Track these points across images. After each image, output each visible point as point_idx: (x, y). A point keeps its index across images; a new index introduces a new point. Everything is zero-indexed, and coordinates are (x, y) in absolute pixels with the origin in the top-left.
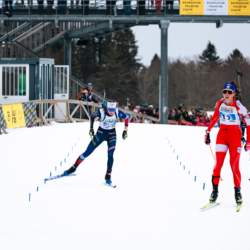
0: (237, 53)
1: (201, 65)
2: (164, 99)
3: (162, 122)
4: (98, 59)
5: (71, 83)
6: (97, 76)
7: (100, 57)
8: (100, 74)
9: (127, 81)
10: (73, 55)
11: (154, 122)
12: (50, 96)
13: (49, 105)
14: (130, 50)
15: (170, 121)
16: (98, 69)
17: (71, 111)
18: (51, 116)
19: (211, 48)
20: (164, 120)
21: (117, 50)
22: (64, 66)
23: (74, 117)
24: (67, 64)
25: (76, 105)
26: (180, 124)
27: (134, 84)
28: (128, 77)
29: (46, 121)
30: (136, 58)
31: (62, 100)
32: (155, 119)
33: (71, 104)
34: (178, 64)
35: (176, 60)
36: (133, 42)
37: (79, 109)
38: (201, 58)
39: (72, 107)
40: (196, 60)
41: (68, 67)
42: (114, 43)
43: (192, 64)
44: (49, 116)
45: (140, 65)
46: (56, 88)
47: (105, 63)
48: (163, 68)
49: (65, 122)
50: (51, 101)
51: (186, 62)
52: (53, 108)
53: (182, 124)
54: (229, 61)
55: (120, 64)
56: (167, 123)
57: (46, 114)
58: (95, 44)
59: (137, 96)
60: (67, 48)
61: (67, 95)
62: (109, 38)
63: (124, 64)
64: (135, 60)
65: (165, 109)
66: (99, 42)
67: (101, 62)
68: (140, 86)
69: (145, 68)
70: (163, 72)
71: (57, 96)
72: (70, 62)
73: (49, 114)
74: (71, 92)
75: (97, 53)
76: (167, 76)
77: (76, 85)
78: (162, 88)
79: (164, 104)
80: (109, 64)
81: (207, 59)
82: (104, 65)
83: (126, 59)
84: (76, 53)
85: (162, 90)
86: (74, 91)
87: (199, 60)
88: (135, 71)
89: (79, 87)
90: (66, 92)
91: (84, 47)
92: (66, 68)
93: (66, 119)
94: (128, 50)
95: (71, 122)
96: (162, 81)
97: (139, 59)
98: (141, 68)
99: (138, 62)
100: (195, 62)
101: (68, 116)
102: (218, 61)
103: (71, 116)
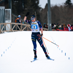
1: (65, 7)
2: (50, 21)
3: (49, 30)
4: (23, 6)
5: (12, 16)
6: (23, 13)
8: (24, 12)
10: (12, 5)
11: (46, 30)
12: (4, 22)
13: (3, 25)
14: (36, 2)
15: (52, 30)
16: (24, 10)
17: (12, 27)
18: (5, 29)
21: (31, 2)
23: (14, 29)
24: (10, 8)
25: (14, 25)
26: (57, 30)
27: (38, 16)
29: (2, 32)
30: (39, 5)
31: (8, 23)
32: (46, 29)
33: (12, 25)
34: (56, 7)
35: (55, 5)
37: (15, 26)
38: (65, 4)
39: (13, 26)
40: (63, 5)
41: (10, 9)
43: (61, 6)
44: (3, 30)
45: (40, 8)
46: (6, 18)
47: (27, 8)
48: (49, 8)
49: (10, 32)
50: (4, 24)
52: (5, 26)
56: (51, 30)
57: (2, 29)
60: (10, 2)
61: (10, 21)
63: (34, 8)
64: (38, 6)
65: (50, 25)
67: (25, 7)
68: (41, 17)
69: (42, 9)
71: (6, 22)
72: (11, 8)
73: (3, 29)
74: (12, 20)
75: (23, 4)
76: (51, 12)
77: (14, 17)
78: (49, 16)
79: (50, 23)
80: (28, 8)
81: (67, 4)
82: (26, 9)
83: (35, 6)
84: (14, 4)
85: (49, 17)
86: (13, 19)
87: (64, 5)
88: (39, 11)
89: (15, 17)
90: (10, 20)
91: (17, 1)
92: (10, 10)
93: (11, 31)
94: (35, 2)
95: (13, 32)
96: (49, 13)
97: (40, 6)
98: (41, 9)
99: (40, 7)
100: (63, 6)
101: (11, 29)
102: (72, 5)
103: (12, 29)
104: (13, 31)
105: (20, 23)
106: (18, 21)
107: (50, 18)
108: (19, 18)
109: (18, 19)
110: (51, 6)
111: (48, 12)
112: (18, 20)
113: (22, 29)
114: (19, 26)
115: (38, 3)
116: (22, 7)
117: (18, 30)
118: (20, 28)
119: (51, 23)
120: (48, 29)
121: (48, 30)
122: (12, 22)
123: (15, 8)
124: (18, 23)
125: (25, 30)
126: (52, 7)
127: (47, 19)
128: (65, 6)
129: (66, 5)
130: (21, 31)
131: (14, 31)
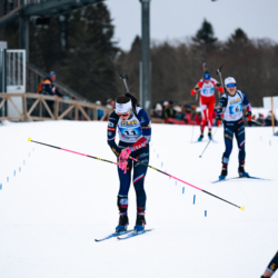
0: (239, 34)
1: (195, 49)
2: (146, 92)
4: (63, 42)
5: (29, 72)
6: (63, 64)
7: (66, 39)
8: (66, 61)
9: (101, 69)
10: (31, 38)
12: (2, 89)
13: (1, 100)
14: (105, 31)
16: (64, 55)
17: (29, 107)
18: (4, 113)
19: (207, 28)
21: (88, 31)
22: (19, 51)
23: (32, 114)
24: (23, 48)
25: (34, 100)
26: (167, 122)
27: (110, 73)
28: (102, 65)
30: (113, 40)
31: (16, 93)
33: (28, 99)
34: (166, 49)
35: (162, 43)
36: (109, 20)
37: (38, 105)
38: (194, 39)
39: (29, 102)
40: (189, 43)
41: (24, 51)
42: (83, 22)
43: (183, 47)
44: (1, 114)
45: (117, 50)
46: (9, 78)
47: (74, 47)
48: (145, 52)
49: (20, 121)
50: (3, 95)
51: (175, 45)
52: (6, 103)
53: (169, 123)
54: (230, 43)
58: (60, 23)
59: (114, 89)
60: (23, 28)
61: (23, 88)
62: (77, 15)
63: (97, 48)
64: (110, 44)
65: (147, 104)
66: (66, 22)
67: (68, 46)
69: (123, 53)
70: (144, 58)
71: (11, 89)
72: (27, 45)
73: (1, 112)
74: (28, 84)
75: (63, 34)
76: (150, 64)
77: (35, 74)
78: (144, 77)
79: (146, 98)
80: (78, 49)
81: (202, 41)
82: (72, 50)
83: (99, 42)
84: (36, 34)
85: (143, 80)
86: (32, 82)
87: (192, 42)
88: (111, 57)
89: (39, 77)
90: (22, 84)
91: (46, 27)
92: (22, 54)
93: (23, 118)
94: (101, 31)
96: (143, 68)
97: (116, 43)
98: (119, 53)
99: (115, 46)
100: (188, 46)
101: (24, 114)
102: (215, 43)
103: (28, 114)
104: (31, 118)
107: (146, 82)
108: (51, 81)
109: (48, 82)
110: (151, 46)
111: (141, 64)
112: (47, 85)
113: (60, 114)
115: (111, 33)
118: (52, 110)
119: (148, 99)
122: (28, 90)
123: (37, 46)
125: (66, 118)
126: (154, 46)
127: (138, 85)
128: (194, 46)
129: (198, 44)
130: (56, 119)
131: (34, 121)
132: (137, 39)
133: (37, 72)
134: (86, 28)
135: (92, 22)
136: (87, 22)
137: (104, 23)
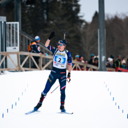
2: (102, 50)
3: (101, 70)
4: (45, 17)
5: (21, 37)
6: (46, 32)
7: (47, 15)
8: (48, 29)
9: (72, 35)
10: (22, 13)
13: (2, 56)
14: (74, 8)
16: (46, 25)
17: (22, 62)
18: (5, 66)
20: (103, 68)
21: (62, 9)
23: (24, 66)
24: (17, 21)
26: (117, 70)
27: (78, 38)
28: (72, 32)
30: (79, 15)
31: (13, 52)
32: (95, 67)
33: (21, 56)
34: (116, 20)
35: (113, 16)
36: (76, 1)
37: (28, 60)
39: (22, 58)
41: (18, 23)
42: (59, 2)
44: (2, 67)
45: (82, 21)
46: (8, 42)
47: (52, 20)
48: (101, 22)
49: (16, 71)
50: (4, 53)
51: (123, 18)
52: (6, 59)
53: (119, 71)
55: (65, 21)
56: (105, 70)
59: (81, 48)
60: (17, 7)
61: (18, 48)
63: (69, 20)
64: (78, 17)
65: (103, 58)
66: (47, 2)
67: (48, 19)
68: (83, 40)
69: (87, 24)
70: (101, 26)
71: (9, 49)
72: (20, 19)
73: (2, 65)
74: (21, 45)
75: (45, 11)
76: (105, 30)
77: (26, 38)
78: (100, 39)
79: (102, 54)
80: (55, 21)
82: (51, 22)
83: (70, 16)
84: (26, 11)
85: (100, 42)
86: (24, 44)
88: (78, 27)
89: (29, 41)
90: (17, 46)
91: (33, 6)
92: (16, 24)
93: (18, 68)
94: (72, 9)
95: (22, 71)
96: (101, 33)
97: (81, 16)
98: (84, 24)
99: (81, 18)
101: (19, 66)
103: (21, 66)
104: (23, 69)
105: (38, 52)
106: (34, 49)
107: (102, 43)
108: (37, 43)
109: (34, 43)
110: (106, 19)
111: (99, 30)
112: (34, 46)
113: (43, 66)
114: (37, 58)
115: (78, 10)
116: (44, 19)
117: (34, 67)
119: (104, 55)
120: (98, 68)
121: (98, 70)
122: (21, 50)
123: (27, 20)
124: (33, 52)
126: (108, 19)
127: (97, 45)
130: (41, 69)
131: (26, 71)
132: (96, 14)
133: (27, 37)
134: (61, 7)
135: (65, 2)
136: (62, 3)
137: (73, 3)
